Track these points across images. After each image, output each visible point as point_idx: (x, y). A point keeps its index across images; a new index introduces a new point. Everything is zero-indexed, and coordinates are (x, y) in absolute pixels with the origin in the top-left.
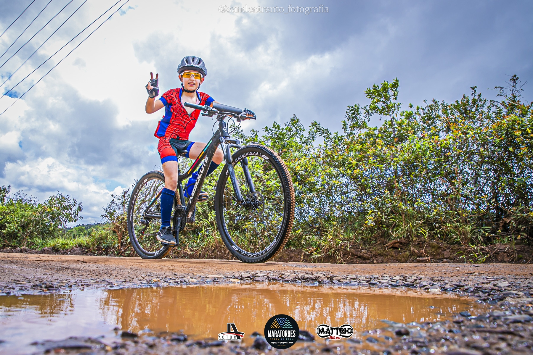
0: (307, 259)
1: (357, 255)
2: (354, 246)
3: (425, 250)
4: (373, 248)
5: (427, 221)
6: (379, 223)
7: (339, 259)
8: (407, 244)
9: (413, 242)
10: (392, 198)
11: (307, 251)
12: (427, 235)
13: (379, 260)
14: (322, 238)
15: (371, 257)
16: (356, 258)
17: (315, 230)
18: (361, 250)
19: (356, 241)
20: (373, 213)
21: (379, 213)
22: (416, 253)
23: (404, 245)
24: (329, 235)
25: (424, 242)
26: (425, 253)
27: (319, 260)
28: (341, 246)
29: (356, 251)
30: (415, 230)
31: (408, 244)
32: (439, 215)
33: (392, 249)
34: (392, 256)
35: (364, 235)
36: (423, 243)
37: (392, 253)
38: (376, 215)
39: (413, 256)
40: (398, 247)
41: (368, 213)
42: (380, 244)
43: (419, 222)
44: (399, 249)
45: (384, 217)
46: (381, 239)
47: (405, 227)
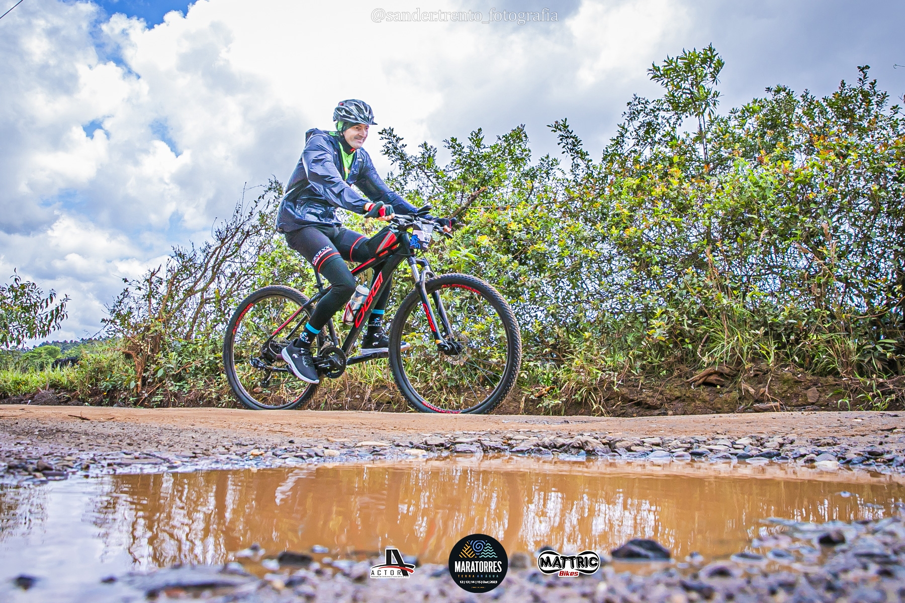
0: (532, 407)
1: (632, 400)
2: (627, 381)
3: (769, 388)
4: (665, 386)
5: (772, 329)
6: (676, 335)
7: (598, 409)
8: (732, 377)
9: (746, 371)
10: (702, 284)
11: (532, 393)
12: (772, 358)
13: (676, 409)
14: (562, 366)
15: (661, 404)
16: (631, 407)
17: (547, 350)
18: (641, 389)
19: (630, 372)
20: (664, 315)
21: (677, 314)
22: (751, 395)
23: (727, 378)
24: (577, 360)
25: (767, 372)
26: (770, 393)
27: (556, 411)
28: (602, 381)
29: (631, 392)
30: (748, 348)
31: (735, 375)
32: (795, 317)
33: (702, 387)
34: (704, 401)
35: (646, 360)
36: (765, 374)
37: (704, 394)
38: (669, 318)
39: (745, 401)
40: (715, 382)
41: (654, 314)
42: (680, 376)
43: (757, 332)
44: (718, 387)
45: (686, 321)
46: (681, 367)
47: (728, 343)
